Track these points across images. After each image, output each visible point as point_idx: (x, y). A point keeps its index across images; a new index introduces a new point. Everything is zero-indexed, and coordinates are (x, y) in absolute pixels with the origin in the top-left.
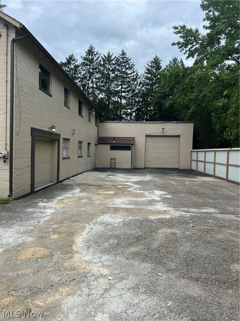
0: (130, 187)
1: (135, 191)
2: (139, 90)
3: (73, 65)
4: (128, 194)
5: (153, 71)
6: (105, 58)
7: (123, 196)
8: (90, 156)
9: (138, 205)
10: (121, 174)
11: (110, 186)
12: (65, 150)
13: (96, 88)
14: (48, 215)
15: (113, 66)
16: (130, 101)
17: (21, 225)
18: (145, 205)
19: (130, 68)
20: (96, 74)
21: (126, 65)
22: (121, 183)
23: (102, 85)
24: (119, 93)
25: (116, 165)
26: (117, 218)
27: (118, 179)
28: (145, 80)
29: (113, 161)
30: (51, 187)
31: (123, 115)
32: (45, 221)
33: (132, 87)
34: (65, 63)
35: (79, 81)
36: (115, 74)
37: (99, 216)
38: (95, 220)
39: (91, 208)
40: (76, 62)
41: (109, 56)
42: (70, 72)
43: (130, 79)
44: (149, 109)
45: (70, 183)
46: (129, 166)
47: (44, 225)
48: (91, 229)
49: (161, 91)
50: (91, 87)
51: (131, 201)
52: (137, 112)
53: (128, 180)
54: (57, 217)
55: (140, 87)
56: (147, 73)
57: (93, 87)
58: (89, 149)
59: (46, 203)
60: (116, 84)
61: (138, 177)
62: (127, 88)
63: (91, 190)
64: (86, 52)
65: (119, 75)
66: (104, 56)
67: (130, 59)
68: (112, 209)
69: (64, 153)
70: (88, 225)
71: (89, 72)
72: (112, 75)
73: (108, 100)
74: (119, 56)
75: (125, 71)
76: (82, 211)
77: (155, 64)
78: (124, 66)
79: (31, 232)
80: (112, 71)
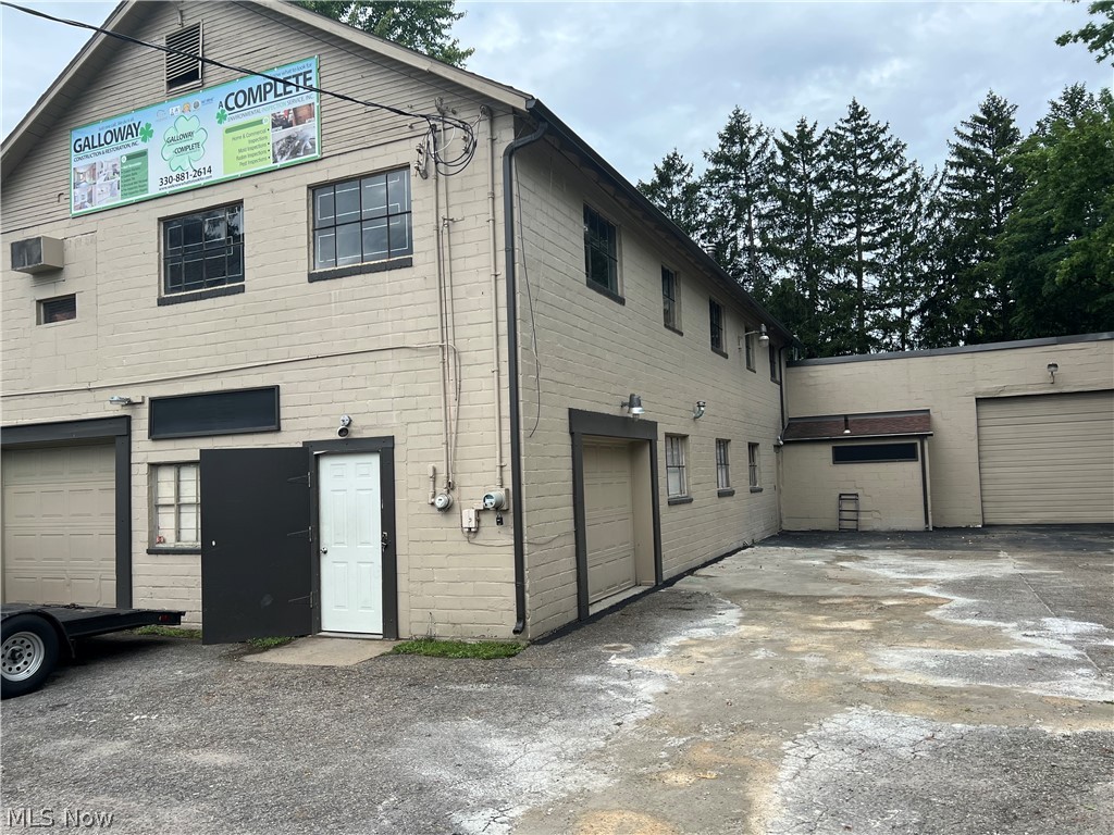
0: (935, 603)
1: (960, 621)
2: (931, 232)
3: (680, 188)
4: (931, 632)
5: (983, 153)
6: (787, 144)
7: (913, 641)
8: (761, 490)
9: (981, 677)
10: (886, 552)
11: (850, 600)
12: (674, 472)
13: (763, 250)
14: (646, 702)
15: (822, 166)
16: (897, 275)
17: (565, 730)
18: (1012, 677)
19: (887, 159)
20: (759, 204)
21: (871, 153)
22: (895, 590)
23: (785, 234)
24: (852, 254)
25: (862, 518)
26: (901, 724)
27: (877, 571)
28: (950, 191)
29: (847, 506)
30: (639, 603)
31: (870, 329)
32: (638, 722)
33: (899, 225)
34: (654, 184)
35: (703, 237)
36: (831, 189)
37: (830, 713)
38: (816, 726)
39: (791, 682)
40: (688, 175)
41: (804, 134)
42: (669, 209)
43: (890, 198)
44: (977, 295)
45: (700, 587)
46: (915, 521)
47: (638, 737)
48: (808, 759)
49: (1025, 220)
50: (743, 249)
51: (946, 658)
52: (927, 314)
53: (920, 577)
54: (676, 708)
55: (933, 221)
56: (959, 166)
57: (750, 249)
58: (753, 467)
59: (631, 658)
60: (839, 224)
61: (960, 564)
62: (880, 231)
63: (782, 616)
64: (721, 137)
65: (846, 190)
66: (785, 135)
67: (885, 128)
68: (873, 687)
69: (670, 485)
70: (790, 743)
71: (735, 200)
72: (820, 196)
73: (811, 286)
74: (840, 124)
75: (866, 174)
76: (760, 691)
77: (990, 128)
78: (860, 156)
79: (601, 757)
80: (816, 181)
